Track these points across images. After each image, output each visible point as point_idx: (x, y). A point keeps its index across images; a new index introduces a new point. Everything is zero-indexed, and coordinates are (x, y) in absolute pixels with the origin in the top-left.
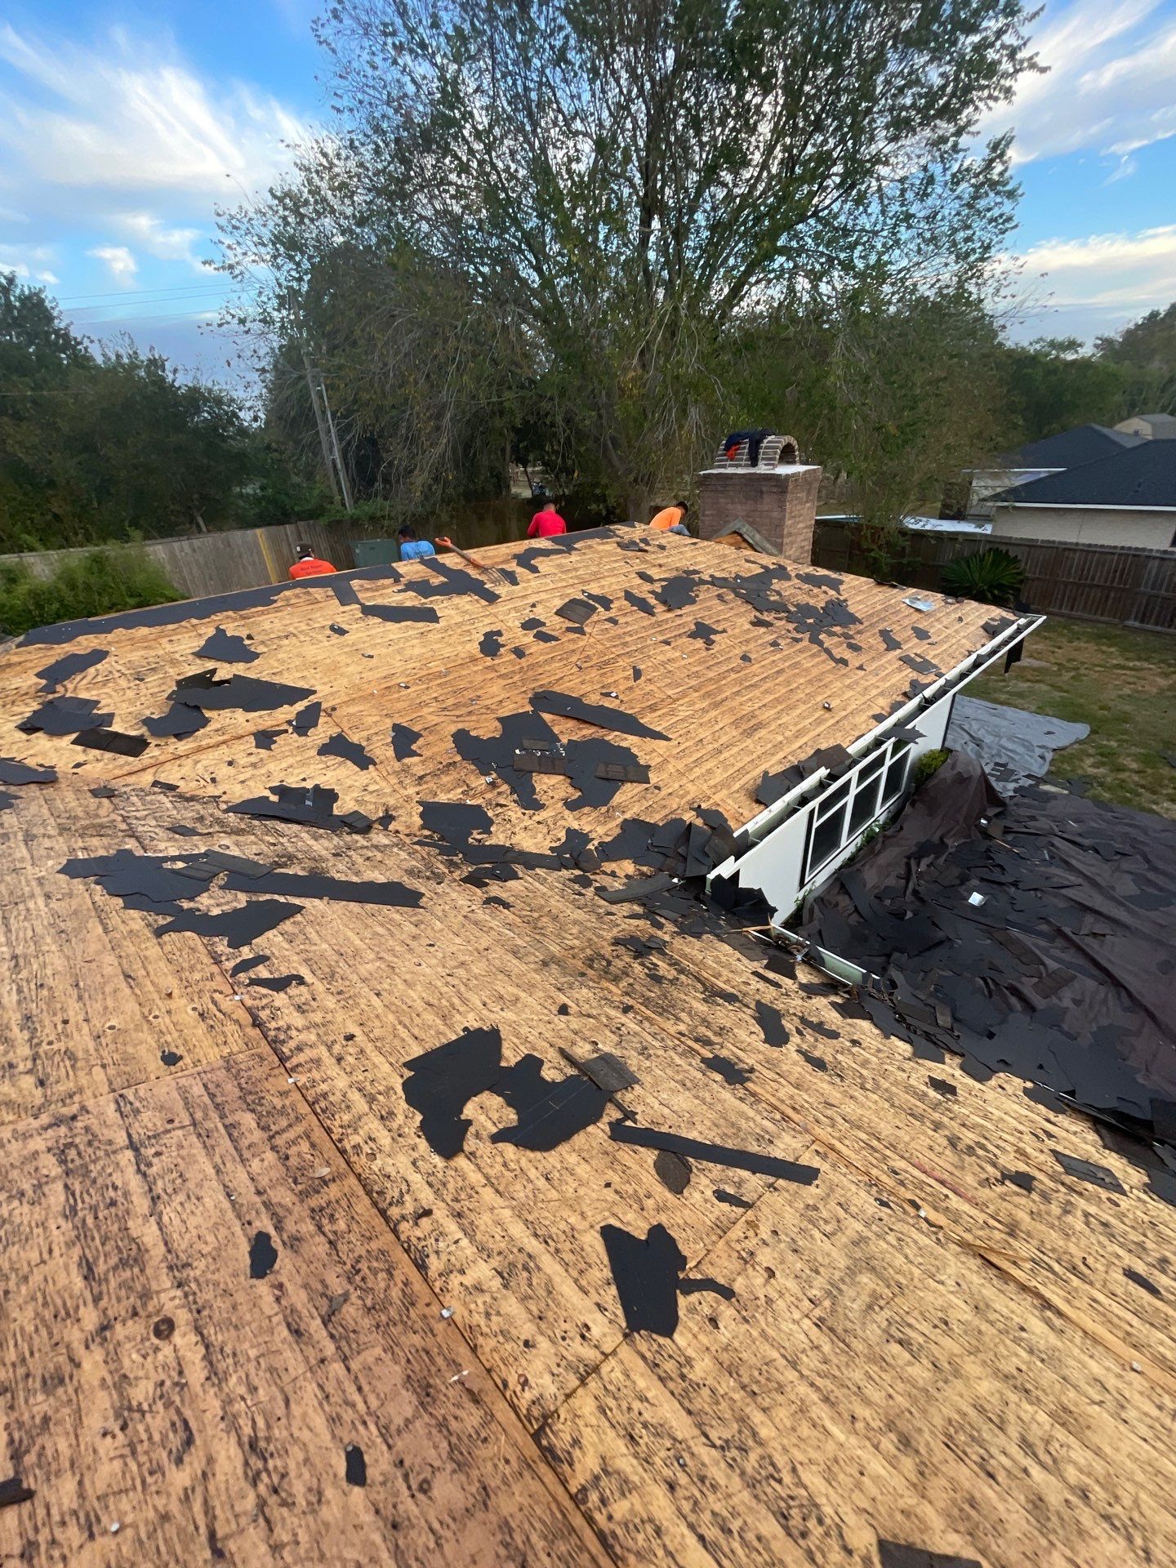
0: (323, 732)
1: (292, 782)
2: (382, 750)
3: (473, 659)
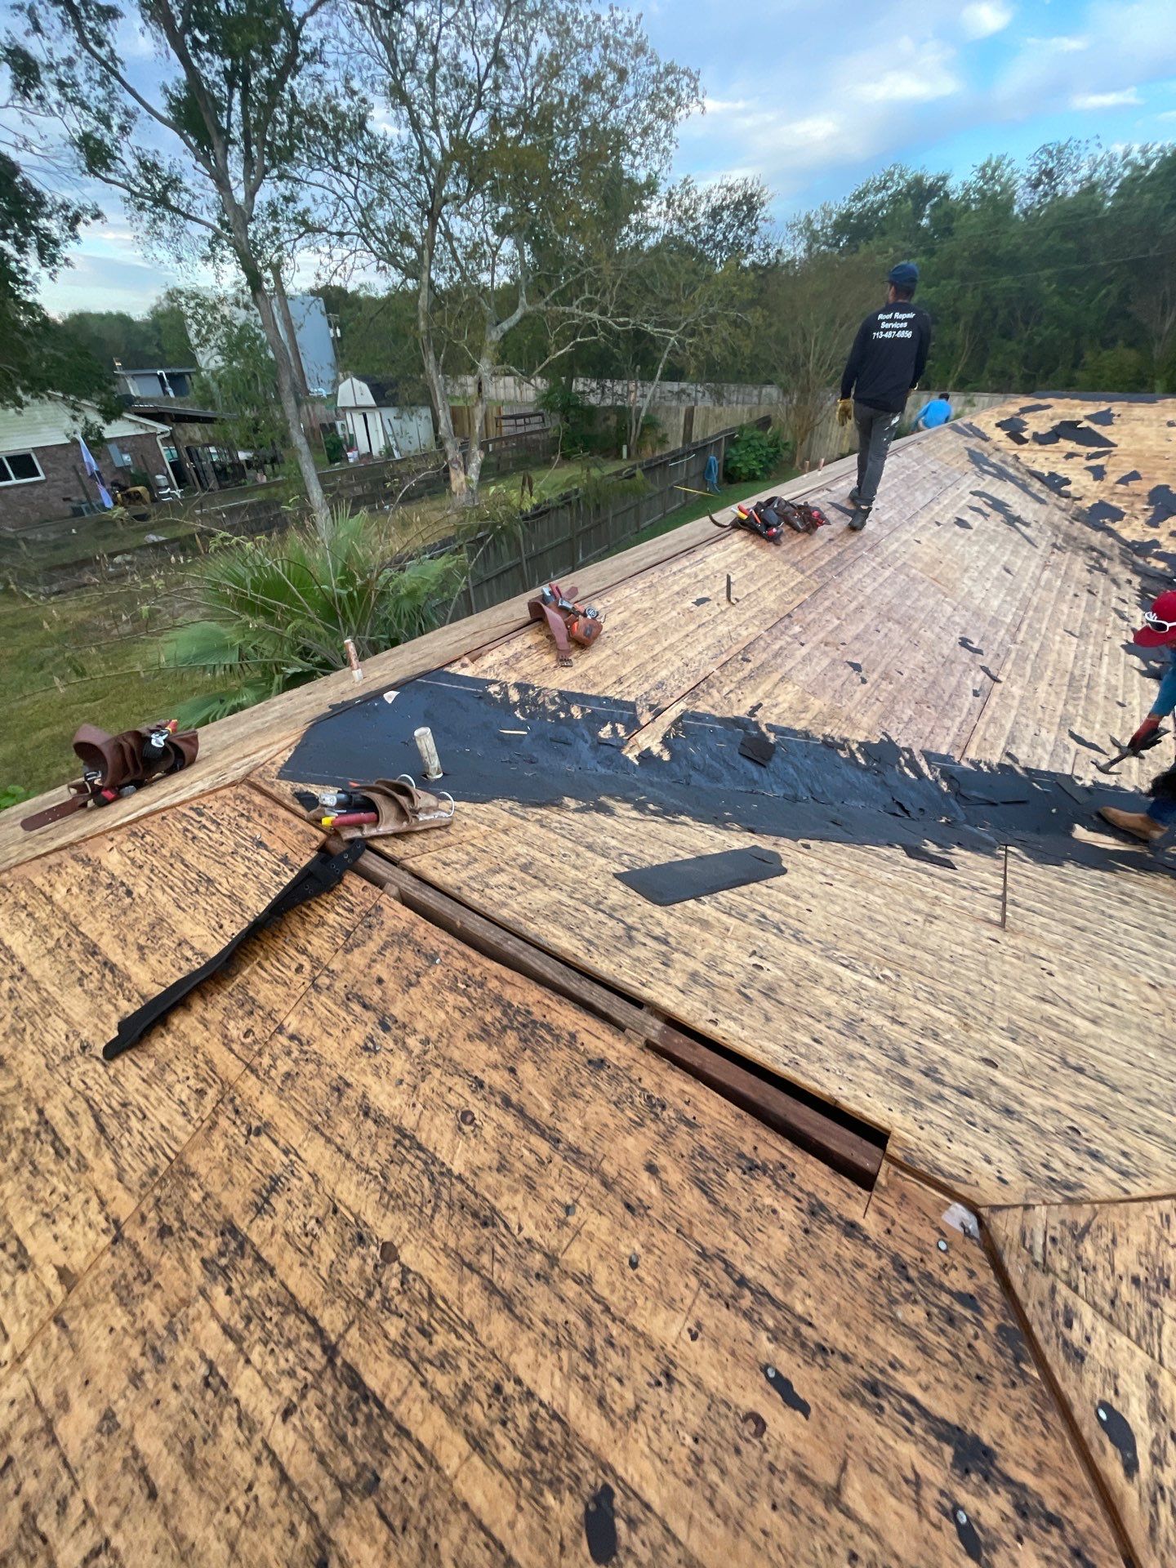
2: (1113, 478)
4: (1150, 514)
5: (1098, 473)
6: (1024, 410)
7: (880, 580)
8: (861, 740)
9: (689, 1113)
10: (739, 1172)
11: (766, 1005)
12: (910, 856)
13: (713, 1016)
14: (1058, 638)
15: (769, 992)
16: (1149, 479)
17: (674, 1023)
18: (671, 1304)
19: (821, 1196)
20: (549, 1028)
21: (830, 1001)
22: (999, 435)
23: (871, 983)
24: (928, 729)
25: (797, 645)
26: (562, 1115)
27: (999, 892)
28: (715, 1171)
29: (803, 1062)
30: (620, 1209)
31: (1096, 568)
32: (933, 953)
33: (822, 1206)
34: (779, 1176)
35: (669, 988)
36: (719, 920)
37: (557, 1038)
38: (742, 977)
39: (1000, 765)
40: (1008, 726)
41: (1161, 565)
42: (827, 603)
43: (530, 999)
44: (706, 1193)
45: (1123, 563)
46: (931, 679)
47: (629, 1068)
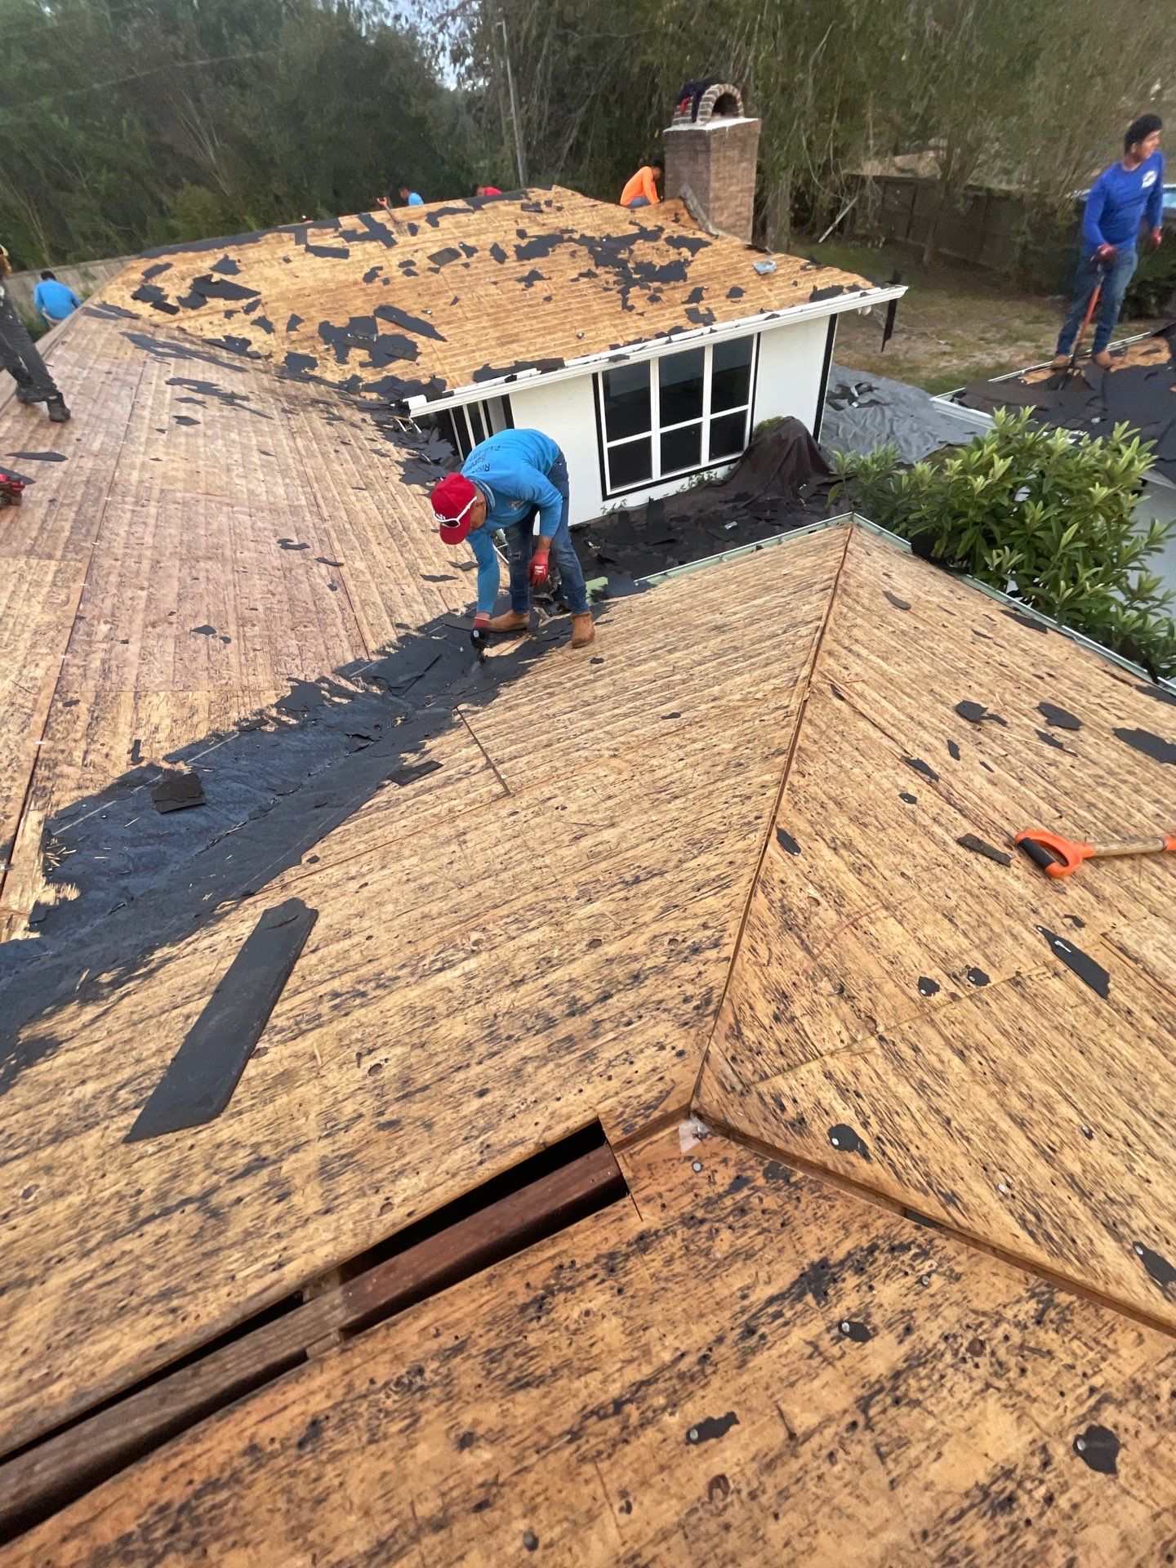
0: (257, 314)
1: (234, 335)
2: (281, 327)
3: (355, 283)
4: (333, 352)
5: (265, 324)
6: (150, 274)
7: (151, 521)
8: (274, 701)
9: (447, 1340)
10: (534, 1324)
11: (415, 1109)
12: (403, 784)
13: (378, 1200)
14: (353, 498)
15: (408, 1090)
16: (310, 319)
17: (353, 1268)
18: (592, 1517)
19: (605, 1248)
20: (212, 1486)
21: (456, 1029)
22: (144, 309)
23: (472, 964)
24: (322, 648)
25: (120, 647)
26: (327, 1543)
27: (482, 761)
28: (517, 1355)
29: (492, 1137)
30: (474, 1523)
31: (332, 419)
32: (487, 874)
33: (612, 1256)
34: (563, 1283)
35: (312, 1227)
36: (296, 1056)
37: (236, 1478)
38: (370, 1104)
39: (400, 639)
40: (379, 601)
41: (374, 396)
42: (114, 579)
43: (147, 1493)
44: (528, 1384)
45: (347, 405)
46: (285, 598)
47: (350, 1387)
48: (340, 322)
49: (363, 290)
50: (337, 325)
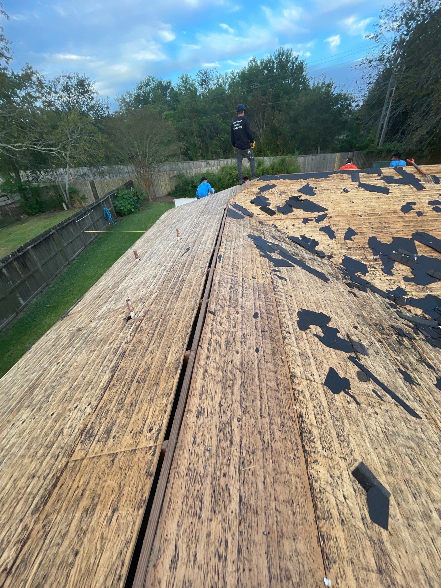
0: (324, 223)
3: (395, 212)
4: (380, 263)
6: (263, 189)
16: (362, 234)
22: (255, 210)
48: (385, 239)
49: (402, 217)
50: (383, 241)
